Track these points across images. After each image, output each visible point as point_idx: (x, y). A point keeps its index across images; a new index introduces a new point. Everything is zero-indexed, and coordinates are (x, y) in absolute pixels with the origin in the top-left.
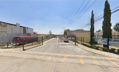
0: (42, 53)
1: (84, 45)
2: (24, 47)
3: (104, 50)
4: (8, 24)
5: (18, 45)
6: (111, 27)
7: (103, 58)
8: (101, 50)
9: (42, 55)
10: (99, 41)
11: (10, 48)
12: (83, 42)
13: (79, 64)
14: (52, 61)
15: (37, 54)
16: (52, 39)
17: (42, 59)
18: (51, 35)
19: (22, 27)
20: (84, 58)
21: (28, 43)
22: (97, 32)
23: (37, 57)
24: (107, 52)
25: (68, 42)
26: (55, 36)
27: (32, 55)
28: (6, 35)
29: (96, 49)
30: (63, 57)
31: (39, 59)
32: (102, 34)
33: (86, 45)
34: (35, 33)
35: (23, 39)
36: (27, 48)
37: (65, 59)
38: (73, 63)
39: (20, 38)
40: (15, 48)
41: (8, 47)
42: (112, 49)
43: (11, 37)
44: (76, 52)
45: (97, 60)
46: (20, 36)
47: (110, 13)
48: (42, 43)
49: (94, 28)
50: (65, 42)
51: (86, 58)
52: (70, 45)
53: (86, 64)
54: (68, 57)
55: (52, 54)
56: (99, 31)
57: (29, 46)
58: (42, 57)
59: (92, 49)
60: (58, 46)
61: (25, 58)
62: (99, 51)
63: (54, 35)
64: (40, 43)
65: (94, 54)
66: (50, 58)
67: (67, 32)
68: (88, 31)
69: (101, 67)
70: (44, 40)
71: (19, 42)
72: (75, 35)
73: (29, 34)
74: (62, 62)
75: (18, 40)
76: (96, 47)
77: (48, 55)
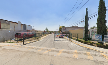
0: (39, 47)
1: (78, 41)
2: (24, 42)
3: (98, 46)
4: (11, 22)
5: (19, 40)
6: (106, 24)
7: (98, 54)
8: (95, 46)
9: (39, 49)
10: (93, 38)
11: (12, 42)
12: (78, 38)
13: (73, 58)
14: (49, 55)
15: (35, 48)
16: (48, 35)
17: (40, 53)
18: (47, 31)
19: (23, 24)
20: (78, 53)
21: (28, 38)
22: (91, 28)
23: (35, 51)
24: (102, 47)
25: (63, 38)
26: (51, 33)
27: (31, 49)
28: (9, 32)
29: (91, 45)
30: (58, 51)
31: (37, 52)
32: (96, 31)
33: (80, 41)
34: (34, 30)
35: (23, 35)
36: (26, 43)
37: (60, 53)
38: (68, 57)
39: (21, 34)
40: (17, 42)
41: (11, 41)
42: (106, 45)
43: (13, 33)
44: (71, 47)
45: (91, 56)
46: (21, 32)
47: (105, 10)
48: (39, 39)
49: (88, 25)
50: (60, 38)
51: (81, 53)
52: (65, 41)
53: (80, 58)
54: (63, 52)
55: (49, 48)
56: (94, 27)
57: (28, 41)
58: (39, 51)
59: (86, 45)
60: (54, 41)
61: (25, 52)
62: (93, 47)
63: (50, 31)
64: (37, 39)
65: (89, 49)
66: (46, 52)
67: (62, 28)
68: (83, 28)
69: (96, 62)
70: (41, 36)
71: (20, 38)
72: (69, 31)
73: (28, 31)
74: (57, 56)
75: (19, 36)
76: (90, 43)
77: (45, 50)
